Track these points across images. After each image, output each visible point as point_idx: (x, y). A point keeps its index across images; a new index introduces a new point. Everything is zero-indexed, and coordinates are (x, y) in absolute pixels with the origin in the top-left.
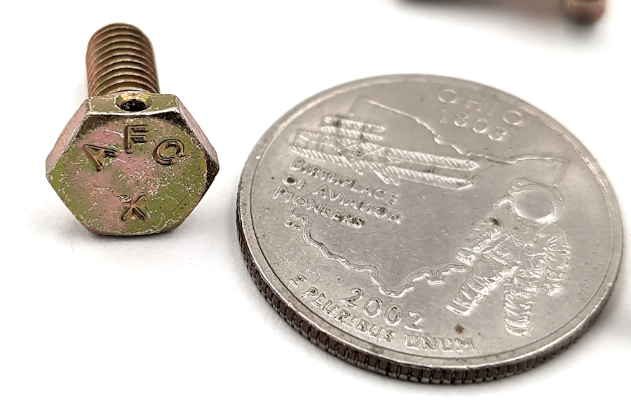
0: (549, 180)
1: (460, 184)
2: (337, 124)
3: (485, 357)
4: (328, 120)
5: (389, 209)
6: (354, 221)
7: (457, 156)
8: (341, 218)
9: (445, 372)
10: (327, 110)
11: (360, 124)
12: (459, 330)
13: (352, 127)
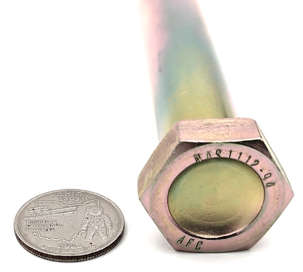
0: (96, 205)
4: (31, 209)
6: (51, 229)
8: (47, 230)
10: (29, 207)
12: (91, 244)
13: (38, 209)
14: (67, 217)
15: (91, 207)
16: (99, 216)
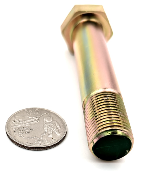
2: (15, 121)
4: (13, 121)
5: (31, 129)
6: (28, 132)
7: (34, 118)
8: (26, 133)
11: (18, 120)
12: (52, 139)
13: (17, 121)
14: (34, 124)
15: (46, 117)
16: (51, 122)
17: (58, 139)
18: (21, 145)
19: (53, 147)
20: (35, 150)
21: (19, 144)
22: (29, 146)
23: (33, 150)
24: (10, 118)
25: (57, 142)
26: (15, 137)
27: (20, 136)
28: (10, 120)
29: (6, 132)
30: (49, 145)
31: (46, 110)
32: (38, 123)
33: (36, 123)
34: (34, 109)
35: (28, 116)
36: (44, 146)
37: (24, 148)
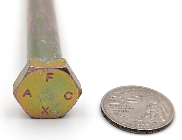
0: (153, 97)
1: (139, 101)
2: (113, 97)
3: (162, 125)
5: (130, 108)
6: (126, 111)
7: (136, 97)
8: (124, 112)
9: (157, 129)
12: (155, 122)
14: (136, 104)
15: (150, 98)
16: (156, 104)
17: (162, 124)
18: (116, 123)
19: (153, 132)
20: (132, 133)
21: (114, 122)
22: (125, 126)
23: (129, 131)
24: (108, 93)
25: (160, 127)
26: (110, 114)
27: (116, 114)
28: (107, 95)
29: (101, 107)
30: (150, 129)
31: (151, 90)
32: (140, 103)
33: (138, 103)
34: (138, 87)
35: (130, 94)
36: (143, 129)
37: (118, 128)
